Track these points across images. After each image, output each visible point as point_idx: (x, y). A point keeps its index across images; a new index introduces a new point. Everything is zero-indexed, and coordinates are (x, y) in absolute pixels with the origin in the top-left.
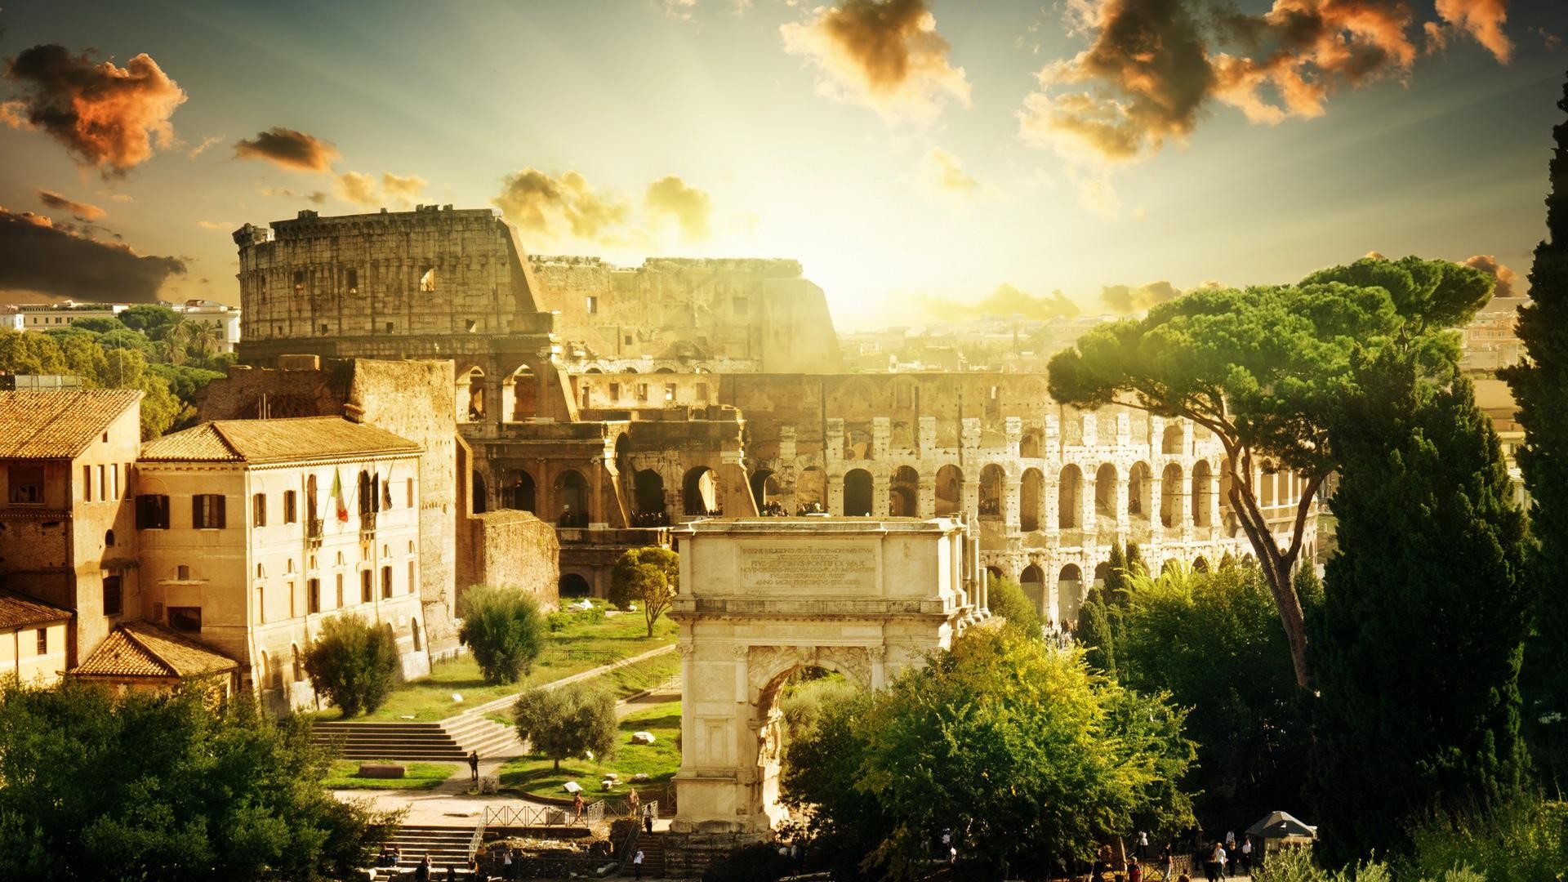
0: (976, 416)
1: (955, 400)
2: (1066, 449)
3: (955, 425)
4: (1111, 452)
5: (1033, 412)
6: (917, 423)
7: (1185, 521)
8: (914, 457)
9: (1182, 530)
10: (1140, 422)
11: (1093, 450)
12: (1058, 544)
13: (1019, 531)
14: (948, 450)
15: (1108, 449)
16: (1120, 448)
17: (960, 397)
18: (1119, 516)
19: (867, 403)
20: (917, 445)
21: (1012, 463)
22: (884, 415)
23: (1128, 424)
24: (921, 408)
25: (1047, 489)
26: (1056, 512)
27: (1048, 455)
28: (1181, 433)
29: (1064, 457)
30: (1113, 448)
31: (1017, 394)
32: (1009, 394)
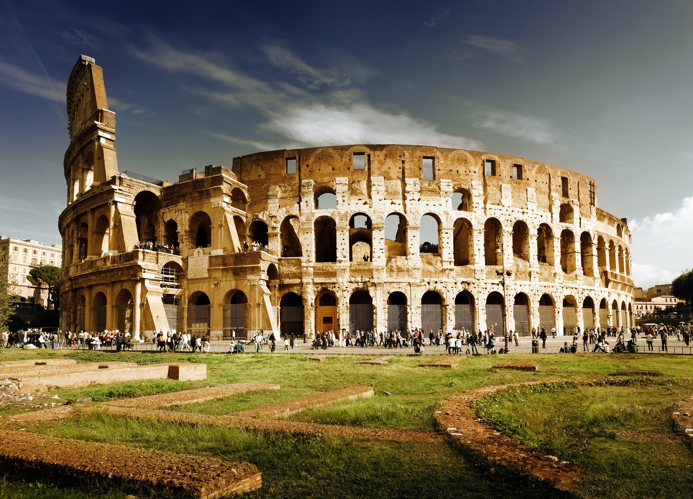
0: (416, 177)
1: (400, 164)
2: (488, 206)
3: (399, 182)
4: (523, 213)
5: (461, 177)
6: (369, 181)
7: (577, 270)
8: (367, 206)
9: (576, 276)
10: (543, 196)
11: (510, 210)
12: (484, 276)
13: (453, 264)
14: (394, 201)
15: (521, 210)
16: (529, 211)
17: (403, 162)
18: (531, 260)
19: (330, 168)
20: (370, 197)
21: (446, 213)
22: (344, 175)
23: (535, 195)
24: (372, 170)
25: (475, 233)
26: (483, 252)
27: (474, 209)
28: (572, 210)
29: (488, 211)
30: (525, 210)
31: (448, 163)
32: (442, 162)
